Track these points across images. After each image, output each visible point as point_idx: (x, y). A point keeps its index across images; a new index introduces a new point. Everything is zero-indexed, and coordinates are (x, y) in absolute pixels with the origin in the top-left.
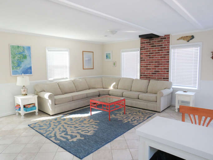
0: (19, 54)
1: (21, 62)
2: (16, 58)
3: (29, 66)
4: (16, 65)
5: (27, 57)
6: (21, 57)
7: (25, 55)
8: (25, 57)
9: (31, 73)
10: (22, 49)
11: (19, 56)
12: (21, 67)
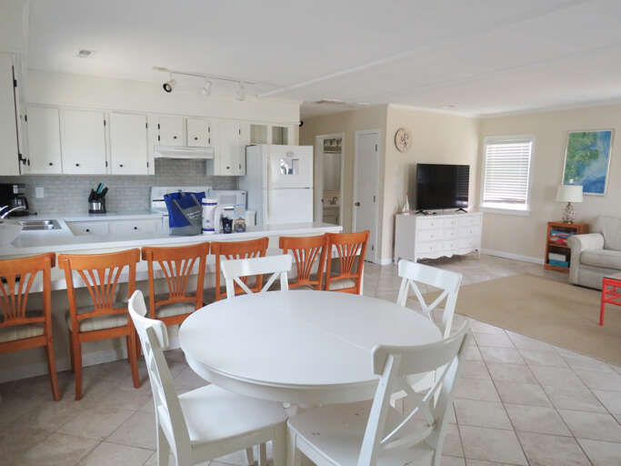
0: (584, 149)
1: (584, 167)
2: (577, 158)
3: (600, 176)
4: (573, 171)
5: (600, 155)
6: (587, 155)
7: (596, 151)
8: (594, 156)
9: (602, 191)
10: (591, 138)
11: (583, 153)
12: (583, 176)
